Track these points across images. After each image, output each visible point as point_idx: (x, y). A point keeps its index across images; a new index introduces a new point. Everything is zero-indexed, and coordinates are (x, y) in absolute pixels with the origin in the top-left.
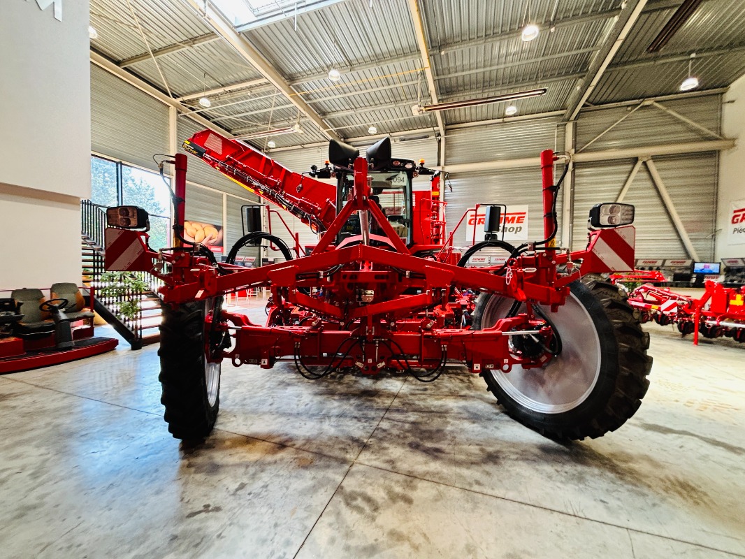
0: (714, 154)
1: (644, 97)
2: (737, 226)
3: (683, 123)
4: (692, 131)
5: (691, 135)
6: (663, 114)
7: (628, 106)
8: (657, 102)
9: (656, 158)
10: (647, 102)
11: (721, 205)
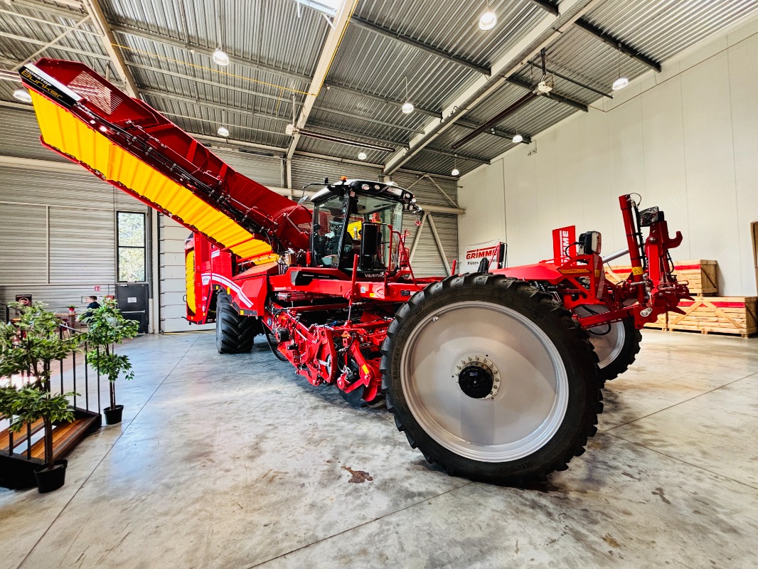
0: (454, 216)
1: (426, 172)
2: (469, 260)
3: (442, 194)
4: (445, 200)
5: (444, 203)
6: (433, 186)
7: (417, 175)
8: (432, 177)
9: (433, 214)
10: (426, 176)
11: (460, 247)
